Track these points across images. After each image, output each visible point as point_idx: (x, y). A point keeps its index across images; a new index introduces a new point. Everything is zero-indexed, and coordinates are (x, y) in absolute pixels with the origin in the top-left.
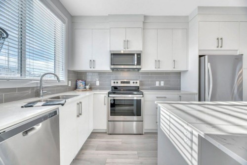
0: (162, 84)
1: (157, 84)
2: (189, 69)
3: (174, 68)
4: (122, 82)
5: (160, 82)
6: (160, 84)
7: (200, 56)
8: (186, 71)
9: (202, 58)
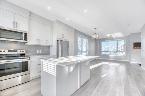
0: (41, 52)
1: (38, 52)
2: (53, 45)
3: (47, 44)
4: (9, 51)
5: (39, 51)
6: (39, 52)
7: (57, 40)
8: (52, 46)
9: (58, 41)
